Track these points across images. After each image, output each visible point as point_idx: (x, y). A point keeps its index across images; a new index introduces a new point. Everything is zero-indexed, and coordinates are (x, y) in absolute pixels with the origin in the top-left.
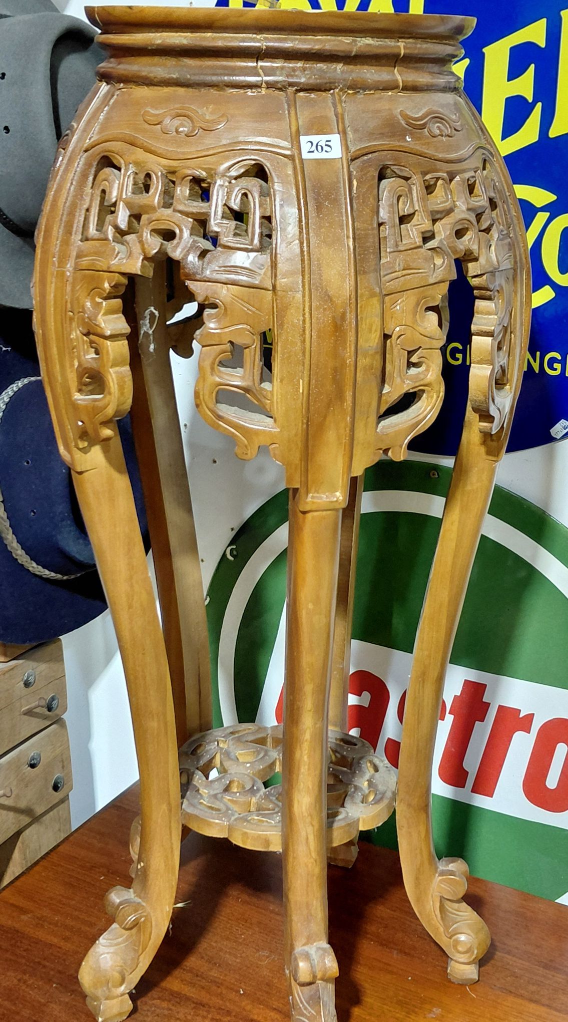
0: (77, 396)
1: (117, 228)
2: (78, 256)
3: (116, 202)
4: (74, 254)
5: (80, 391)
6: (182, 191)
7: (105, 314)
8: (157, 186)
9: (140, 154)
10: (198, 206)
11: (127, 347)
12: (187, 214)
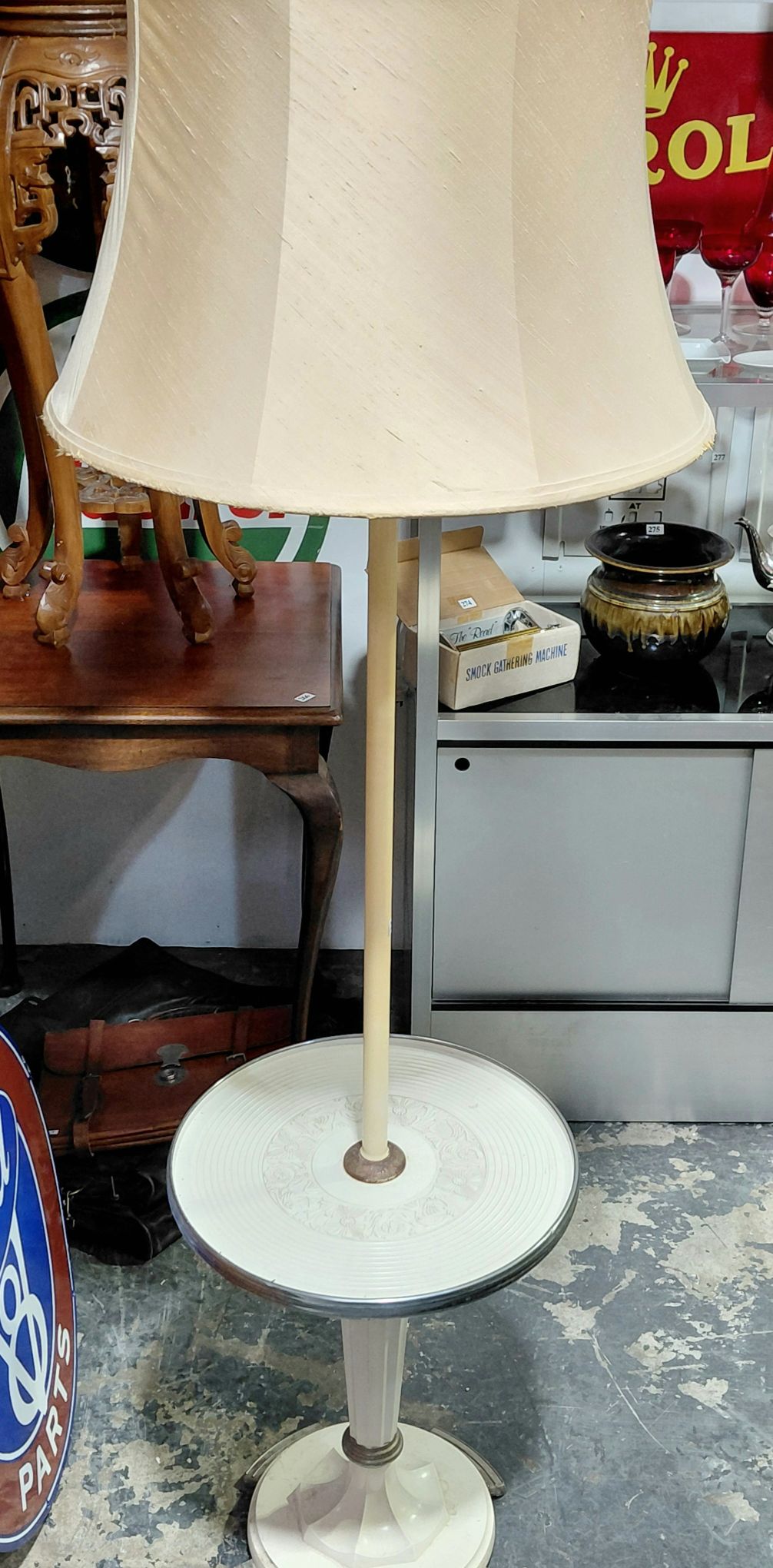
0: (15, 228)
1: (43, 121)
2: (13, 141)
3: (39, 106)
4: (10, 140)
5: (18, 225)
6: (82, 96)
7: (41, 173)
8: (65, 96)
9: (51, 78)
10: (92, 106)
11: (52, 192)
12: (87, 109)
